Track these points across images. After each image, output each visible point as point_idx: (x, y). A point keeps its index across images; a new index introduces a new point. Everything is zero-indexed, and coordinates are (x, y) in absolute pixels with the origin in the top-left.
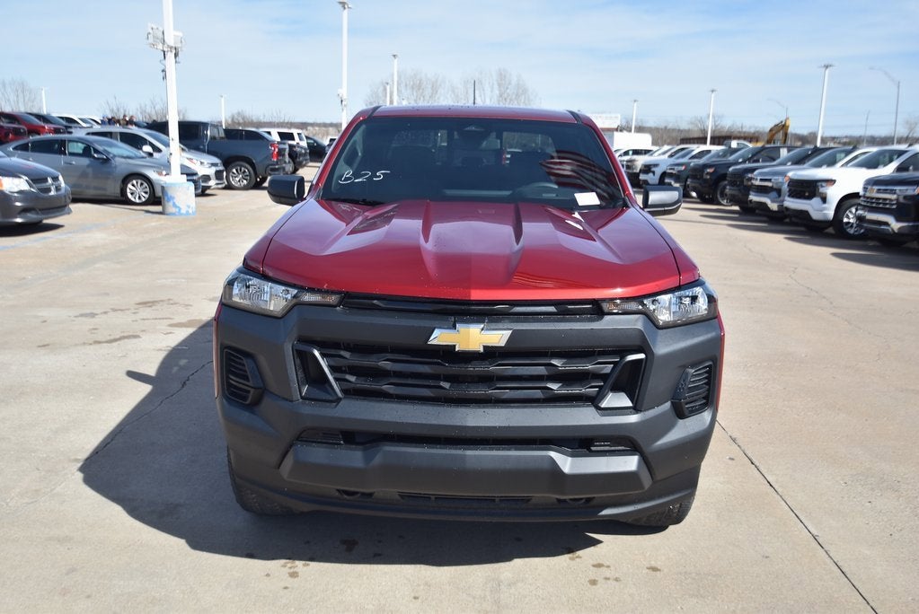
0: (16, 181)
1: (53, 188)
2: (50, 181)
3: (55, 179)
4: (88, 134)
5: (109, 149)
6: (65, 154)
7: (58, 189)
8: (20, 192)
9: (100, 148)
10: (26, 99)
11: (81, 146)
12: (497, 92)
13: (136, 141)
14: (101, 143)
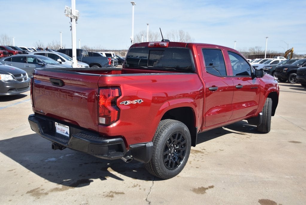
0: (7, 76)
1: (23, 79)
2: (22, 75)
3: (24, 74)
4: (35, 54)
5: (44, 60)
6: (26, 63)
7: (25, 79)
8: (9, 81)
9: (41, 60)
10: (7, 41)
11: (33, 59)
12: (180, 39)
13: (54, 57)
14: (41, 58)
